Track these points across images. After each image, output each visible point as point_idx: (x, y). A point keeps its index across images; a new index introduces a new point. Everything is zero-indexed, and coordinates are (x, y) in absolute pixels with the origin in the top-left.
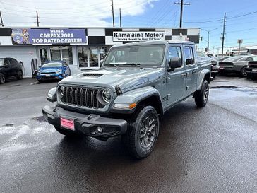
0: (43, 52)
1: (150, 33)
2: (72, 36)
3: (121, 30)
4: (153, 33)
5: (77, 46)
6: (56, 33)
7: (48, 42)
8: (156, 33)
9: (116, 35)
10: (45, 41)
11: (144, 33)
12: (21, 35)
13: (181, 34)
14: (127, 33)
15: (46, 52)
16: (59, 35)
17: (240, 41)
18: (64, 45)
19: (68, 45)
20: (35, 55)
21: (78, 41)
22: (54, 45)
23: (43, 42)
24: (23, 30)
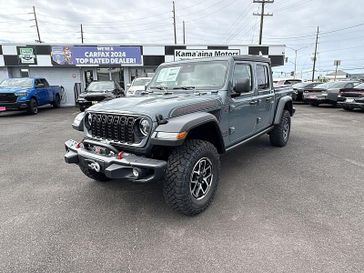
0: (89, 74)
1: (222, 51)
2: (124, 54)
3: (184, 48)
4: (225, 51)
5: (130, 68)
6: (105, 51)
7: (94, 63)
8: (228, 51)
9: (178, 54)
10: (91, 61)
11: (213, 51)
12: (63, 53)
13: (260, 53)
14: (192, 52)
15: (92, 75)
16: (107, 54)
17: (337, 63)
18: (114, 66)
19: (119, 66)
20: (79, 79)
21: (131, 62)
22: (102, 66)
23: (88, 63)
24: (64, 48)
